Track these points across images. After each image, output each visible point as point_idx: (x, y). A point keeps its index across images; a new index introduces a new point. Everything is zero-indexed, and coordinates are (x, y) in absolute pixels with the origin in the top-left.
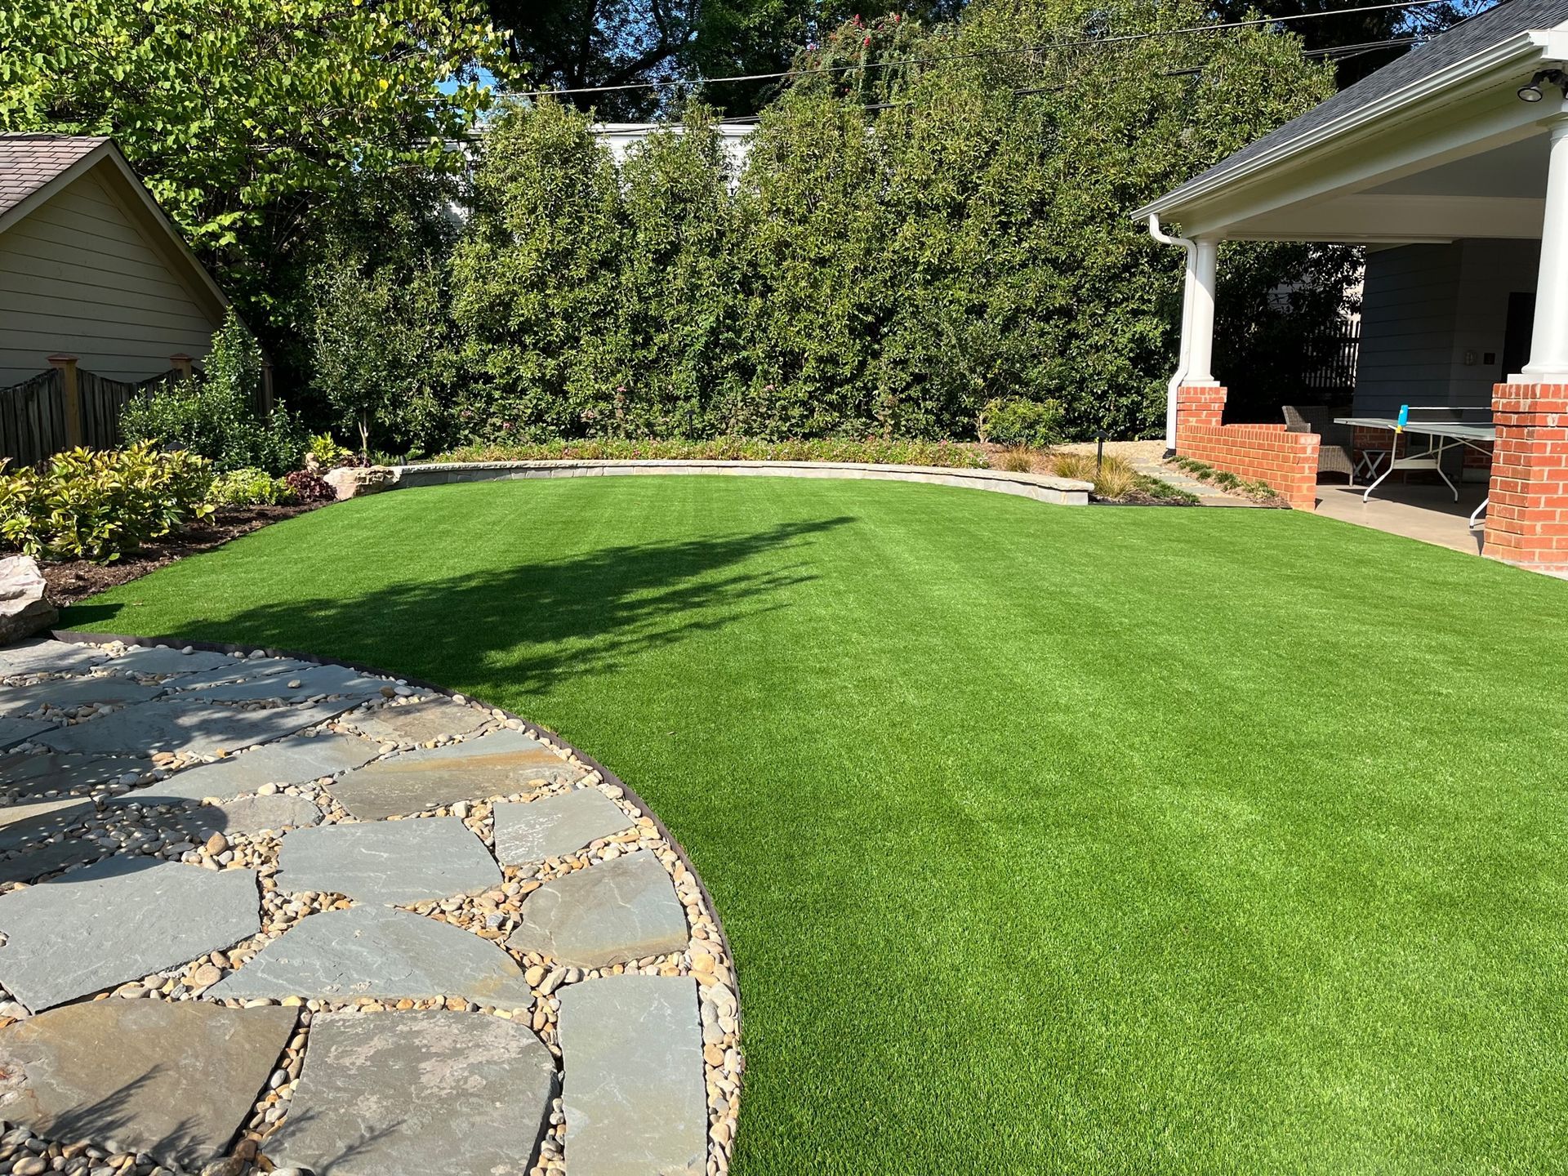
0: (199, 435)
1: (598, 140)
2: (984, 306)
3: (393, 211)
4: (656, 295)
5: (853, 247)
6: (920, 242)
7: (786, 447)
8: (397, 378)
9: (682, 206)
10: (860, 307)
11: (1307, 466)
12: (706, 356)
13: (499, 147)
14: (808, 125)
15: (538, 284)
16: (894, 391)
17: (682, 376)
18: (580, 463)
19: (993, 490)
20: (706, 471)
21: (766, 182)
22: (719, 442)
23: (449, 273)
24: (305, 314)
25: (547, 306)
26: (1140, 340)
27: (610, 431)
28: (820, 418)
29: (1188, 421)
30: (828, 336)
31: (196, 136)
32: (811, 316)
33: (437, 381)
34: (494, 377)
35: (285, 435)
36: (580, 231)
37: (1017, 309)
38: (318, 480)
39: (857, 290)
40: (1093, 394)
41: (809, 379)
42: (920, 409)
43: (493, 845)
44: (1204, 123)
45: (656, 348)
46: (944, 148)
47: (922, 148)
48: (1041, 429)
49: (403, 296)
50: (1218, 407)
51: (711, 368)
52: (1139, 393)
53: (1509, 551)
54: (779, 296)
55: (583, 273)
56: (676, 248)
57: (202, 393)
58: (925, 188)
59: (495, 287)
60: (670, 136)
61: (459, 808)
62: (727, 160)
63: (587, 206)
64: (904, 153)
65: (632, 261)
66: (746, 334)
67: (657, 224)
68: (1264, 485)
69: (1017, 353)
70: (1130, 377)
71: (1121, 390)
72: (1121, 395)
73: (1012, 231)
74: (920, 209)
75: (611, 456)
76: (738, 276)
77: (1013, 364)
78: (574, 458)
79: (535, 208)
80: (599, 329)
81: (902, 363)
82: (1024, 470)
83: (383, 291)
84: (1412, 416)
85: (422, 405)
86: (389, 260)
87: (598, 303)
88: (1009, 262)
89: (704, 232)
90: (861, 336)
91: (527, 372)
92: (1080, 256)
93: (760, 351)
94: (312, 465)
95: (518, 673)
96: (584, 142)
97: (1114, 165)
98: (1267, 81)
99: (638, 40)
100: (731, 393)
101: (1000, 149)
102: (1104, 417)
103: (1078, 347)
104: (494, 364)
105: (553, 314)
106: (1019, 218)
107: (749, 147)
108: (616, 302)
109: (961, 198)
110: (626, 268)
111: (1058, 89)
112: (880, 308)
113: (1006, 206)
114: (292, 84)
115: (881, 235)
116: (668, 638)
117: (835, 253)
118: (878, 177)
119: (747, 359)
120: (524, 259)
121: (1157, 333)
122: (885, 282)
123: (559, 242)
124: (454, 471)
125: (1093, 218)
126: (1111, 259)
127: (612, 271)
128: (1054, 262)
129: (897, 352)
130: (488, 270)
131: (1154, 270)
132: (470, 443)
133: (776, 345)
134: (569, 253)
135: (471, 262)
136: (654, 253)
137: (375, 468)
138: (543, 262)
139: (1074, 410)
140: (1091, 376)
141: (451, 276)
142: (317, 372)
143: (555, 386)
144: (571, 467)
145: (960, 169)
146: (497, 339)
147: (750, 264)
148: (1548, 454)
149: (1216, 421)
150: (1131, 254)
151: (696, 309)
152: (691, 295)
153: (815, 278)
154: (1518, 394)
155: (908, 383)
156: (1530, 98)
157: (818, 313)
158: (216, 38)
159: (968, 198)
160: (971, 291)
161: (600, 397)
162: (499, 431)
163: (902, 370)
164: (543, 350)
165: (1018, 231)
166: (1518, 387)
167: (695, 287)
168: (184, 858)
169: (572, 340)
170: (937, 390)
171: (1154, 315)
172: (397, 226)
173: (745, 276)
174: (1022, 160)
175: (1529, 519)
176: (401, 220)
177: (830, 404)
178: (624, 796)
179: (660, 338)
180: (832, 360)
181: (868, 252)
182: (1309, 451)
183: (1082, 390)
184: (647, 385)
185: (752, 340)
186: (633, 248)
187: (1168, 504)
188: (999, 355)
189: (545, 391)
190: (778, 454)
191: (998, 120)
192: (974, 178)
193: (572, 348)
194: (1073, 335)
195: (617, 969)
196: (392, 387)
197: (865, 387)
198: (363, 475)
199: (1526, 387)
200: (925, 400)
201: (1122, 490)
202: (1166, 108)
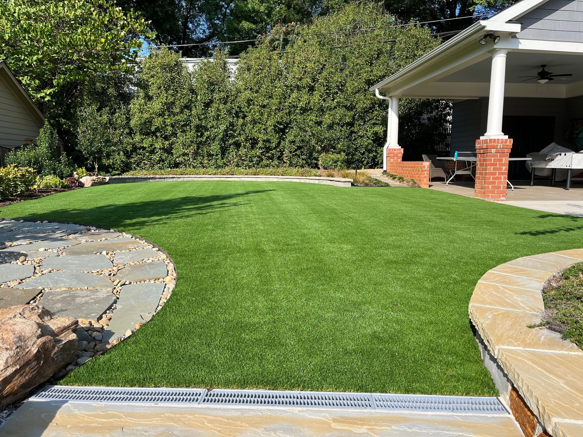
0: (34, 164)
1: (183, 64)
2: (321, 122)
3: (108, 88)
4: (204, 118)
5: (275, 101)
6: (298, 100)
7: (250, 171)
8: (108, 146)
9: (214, 86)
10: (278, 122)
11: (426, 173)
12: (223, 140)
13: (147, 65)
14: (258, 58)
15: (162, 115)
16: (291, 152)
17: (215, 147)
18: (175, 176)
19: (321, 183)
20: (222, 179)
21: (243, 79)
22: (227, 169)
23: (129, 111)
24: (76, 125)
25: (165, 122)
26: (376, 134)
27: (188, 166)
28: (265, 162)
29: (390, 160)
30: (267, 133)
31: (35, 61)
32: (260, 126)
33: (125, 149)
34: (146, 148)
35: (66, 165)
36: (177, 96)
37: (333, 123)
38: (77, 180)
39: (277, 116)
40: (360, 153)
41: (261, 148)
42: (300, 158)
43: (113, 261)
44: (397, 59)
45: (205, 137)
46: (306, 67)
47: (298, 67)
48: (339, 163)
49: (112, 119)
50: (401, 155)
51: (225, 144)
52: (376, 152)
53: (482, 195)
54: (249, 119)
55: (178, 110)
56: (211, 101)
57: (35, 150)
58: (300, 80)
59: (146, 116)
60: (209, 62)
61: (104, 253)
62: (230, 70)
63: (179, 87)
64: (293, 68)
65: (196, 106)
66: (238, 132)
67: (204, 93)
68: (413, 180)
69: (332, 138)
70: (373, 147)
71: (370, 151)
72: (369, 153)
73: (331, 96)
74: (298, 88)
75: (187, 174)
76: (234, 111)
77: (331, 142)
78: (173, 175)
79: (160, 87)
80: (185, 130)
81: (293, 142)
82: (332, 177)
83: (105, 117)
84: (459, 155)
85: (119, 158)
86: (107, 106)
87: (184, 121)
88: (330, 106)
89: (221, 95)
90: (278, 133)
91: (158, 146)
92: (354, 104)
93: (242, 138)
94: (76, 176)
95: (134, 225)
96: (178, 64)
97: (365, 73)
98: (418, 44)
99: (204, 31)
100: (232, 153)
101: (326, 67)
102: (364, 161)
103: (355, 136)
104: (146, 143)
105: (167, 125)
106: (333, 91)
107: (237, 66)
108: (190, 121)
109: (313, 84)
110: (194, 108)
111: (346, 47)
112: (285, 123)
113: (329, 87)
114: (70, 41)
115: (285, 97)
116: (188, 216)
117: (268, 103)
118: (283, 77)
119: (238, 141)
120: (156, 105)
121: (381, 131)
122: (286, 114)
123: (169, 100)
124: (128, 178)
125: (359, 91)
126: (365, 105)
127: (189, 110)
128: (346, 107)
129: (292, 138)
130: (144, 109)
131: (381, 109)
132: (136, 169)
133: (248, 136)
134: (173, 103)
135: (137, 106)
136: (204, 103)
137: (99, 177)
138: (163, 106)
139: (354, 159)
140: (359, 146)
141: (130, 111)
142: (78, 144)
143: (168, 151)
144: (172, 178)
145: (312, 74)
146: (147, 134)
147: (238, 107)
148: (492, 162)
149: (400, 160)
150: (372, 103)
151: (219, 123)
152: (217, 118)
153: (262, 112)
154: (483, 143)
155: (295, 149)
156: (483, 43)
157: (263, 124)
158: (43, 25)
159: (315, 84)
160: (317, 117)
161: (184, 154)
162: (146, 165)
163: (294, 145)
164: (164, 138)
165: (333, 96)
166: (483, 140)
167: (218, 116)
168: (12, 263)
169: (174, 134)
170: (306, 152)
171: (381, 125)
172: (110, 94)
173: (237, 111)
174: (334, 71)
175: (487, 184)
176: (111, 91)
177: (268, 157)
178: (159, 250)
179: (207, 134)
180: (268, 141)
181: (280, 103)
182: (426, 167)
183: (357, 152)
184: (202, 151)
185: (239, 134)
186: (196, 101)
187: (379, 186)
188: (326, 138)
189: (165, 153)
190: (248, 173)
191: (325, 57)
192: (317, 77)
193: (174, 137)
194: (352, 132)
195: (142, 282)
196: (106, 149)
197: (280, 151)
198: (94, 179)
199: (485, 140)
200: (302, 155)
201: (363, 182)
202: (383, 53)
